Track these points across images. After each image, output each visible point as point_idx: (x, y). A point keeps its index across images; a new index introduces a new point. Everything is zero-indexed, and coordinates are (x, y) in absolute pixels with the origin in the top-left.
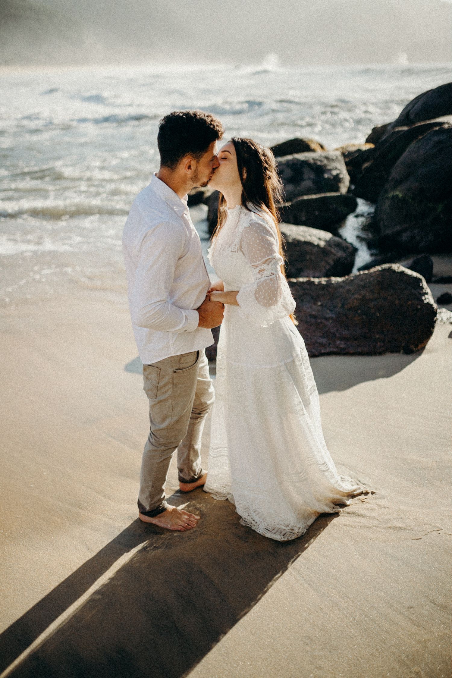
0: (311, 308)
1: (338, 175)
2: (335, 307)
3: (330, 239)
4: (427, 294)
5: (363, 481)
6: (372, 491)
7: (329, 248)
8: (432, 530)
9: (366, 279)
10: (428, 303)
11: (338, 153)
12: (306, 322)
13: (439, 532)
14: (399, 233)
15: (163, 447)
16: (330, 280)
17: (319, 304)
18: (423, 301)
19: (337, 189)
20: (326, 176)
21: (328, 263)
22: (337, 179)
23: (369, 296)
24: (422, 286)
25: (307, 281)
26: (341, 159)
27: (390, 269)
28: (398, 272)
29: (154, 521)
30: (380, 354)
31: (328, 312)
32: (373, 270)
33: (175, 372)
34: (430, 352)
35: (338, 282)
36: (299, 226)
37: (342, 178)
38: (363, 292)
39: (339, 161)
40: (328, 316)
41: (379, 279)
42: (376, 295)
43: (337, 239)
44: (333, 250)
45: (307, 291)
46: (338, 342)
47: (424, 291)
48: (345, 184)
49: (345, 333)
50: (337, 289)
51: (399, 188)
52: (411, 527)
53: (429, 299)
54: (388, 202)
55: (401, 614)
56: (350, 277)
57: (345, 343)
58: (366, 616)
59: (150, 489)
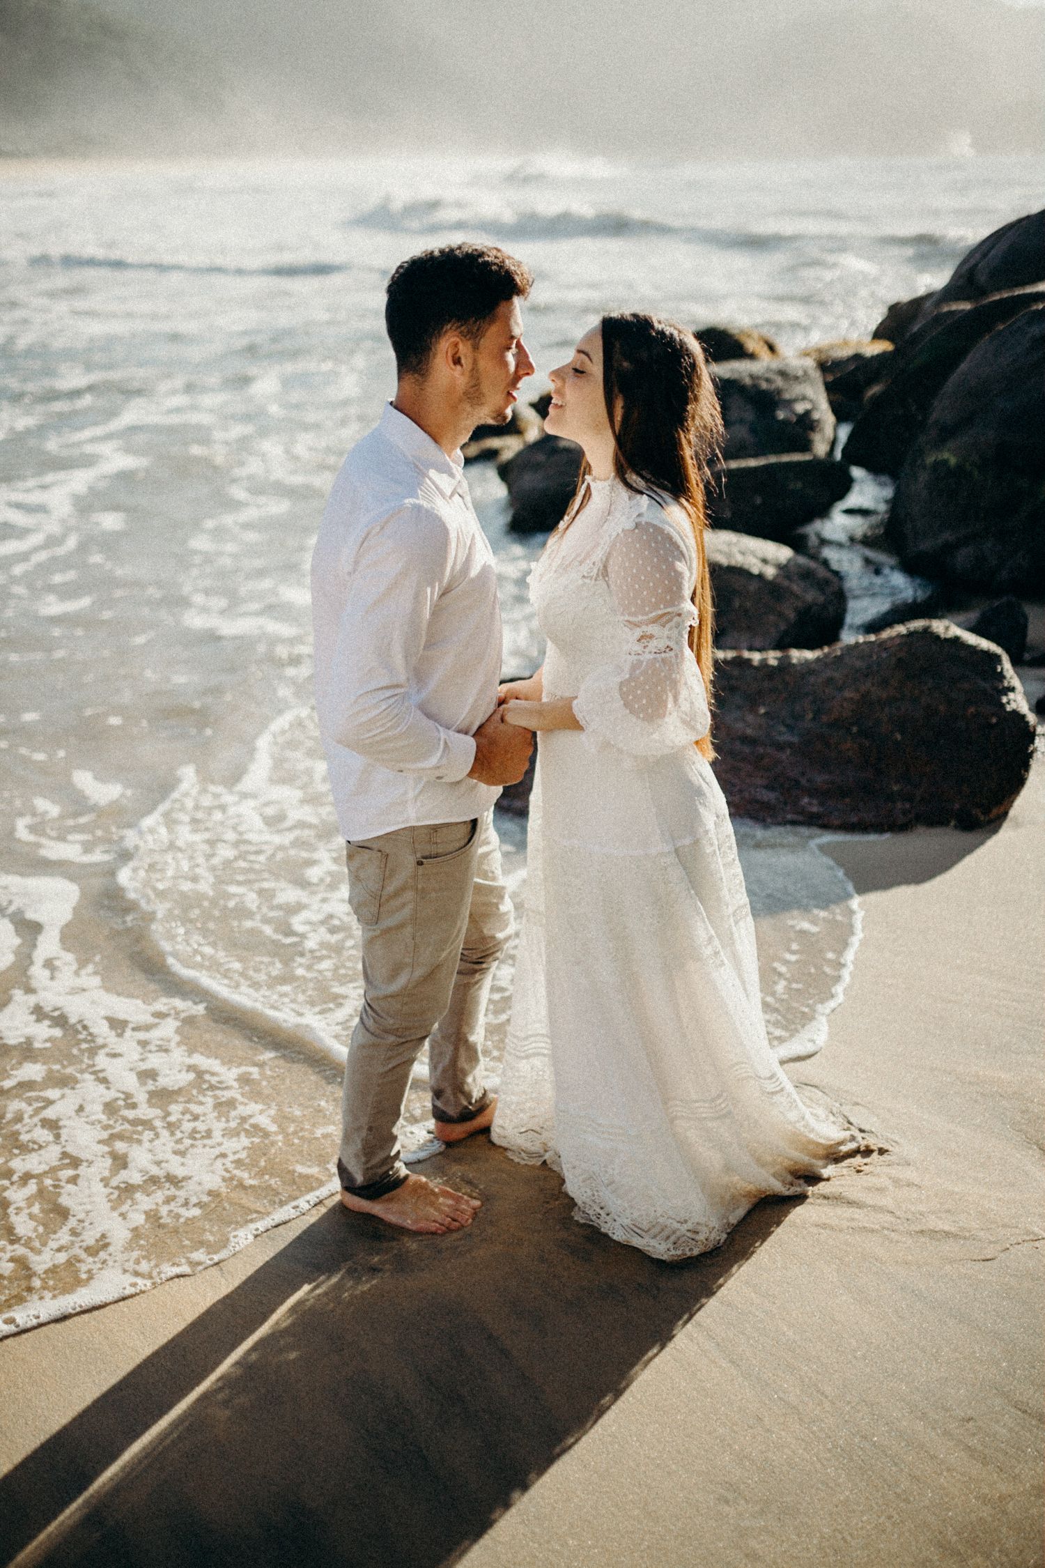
0: (744, 720)
1: (807, 413)
2: (798, 719)
3: (789, 561)
4: (1013, 689)
5: (859, 1123)
6: (881, 1146)
7: (786, 583)
8: (1020, 1240)
9: (870, 656)
10: (1015, 713)
11: (810, 363)
12: (730, 753)
13: (1036, 1244)
14: (949, 548)
15: (393, 1038)
16: (788, 657)
17: (762, 711)
18: (1002, 706)
19: (806, 446)
20: (781, 415)
21: (780, 615)
22: (807, 423)
23: (877, 693)
24: (1002, 671)
25: (734, 657)
26: (816, 375)
27: (926, 631)
28: (946, 640)
29: (376, 1208)
30: (903, 828)
31: (783, 729)
32: (886, 634)
33: (420, 863)
34: (1017, 825)
35: (807, 661)
36: (717, 530)
37: (818, 421)
38: (866, 686)
39: (811, 382)
40: (781, 739)
41: (902, 655)
42: (893, 693)
43: (802, 560)
44: (795, 587)
45: (735, 683)
46: (805, 801)
47: (1006, 684)
48: (822, 435)
49: (820, 779)
50: (803, 676)
51: (951, 444)
52: (970, 1231)
53: (1019, 701)
54: (923, 477)
55: (946, 1433)
56: (835, 650)
57: (821, 804)
58: (864, 1437)
59: (364, 1133)
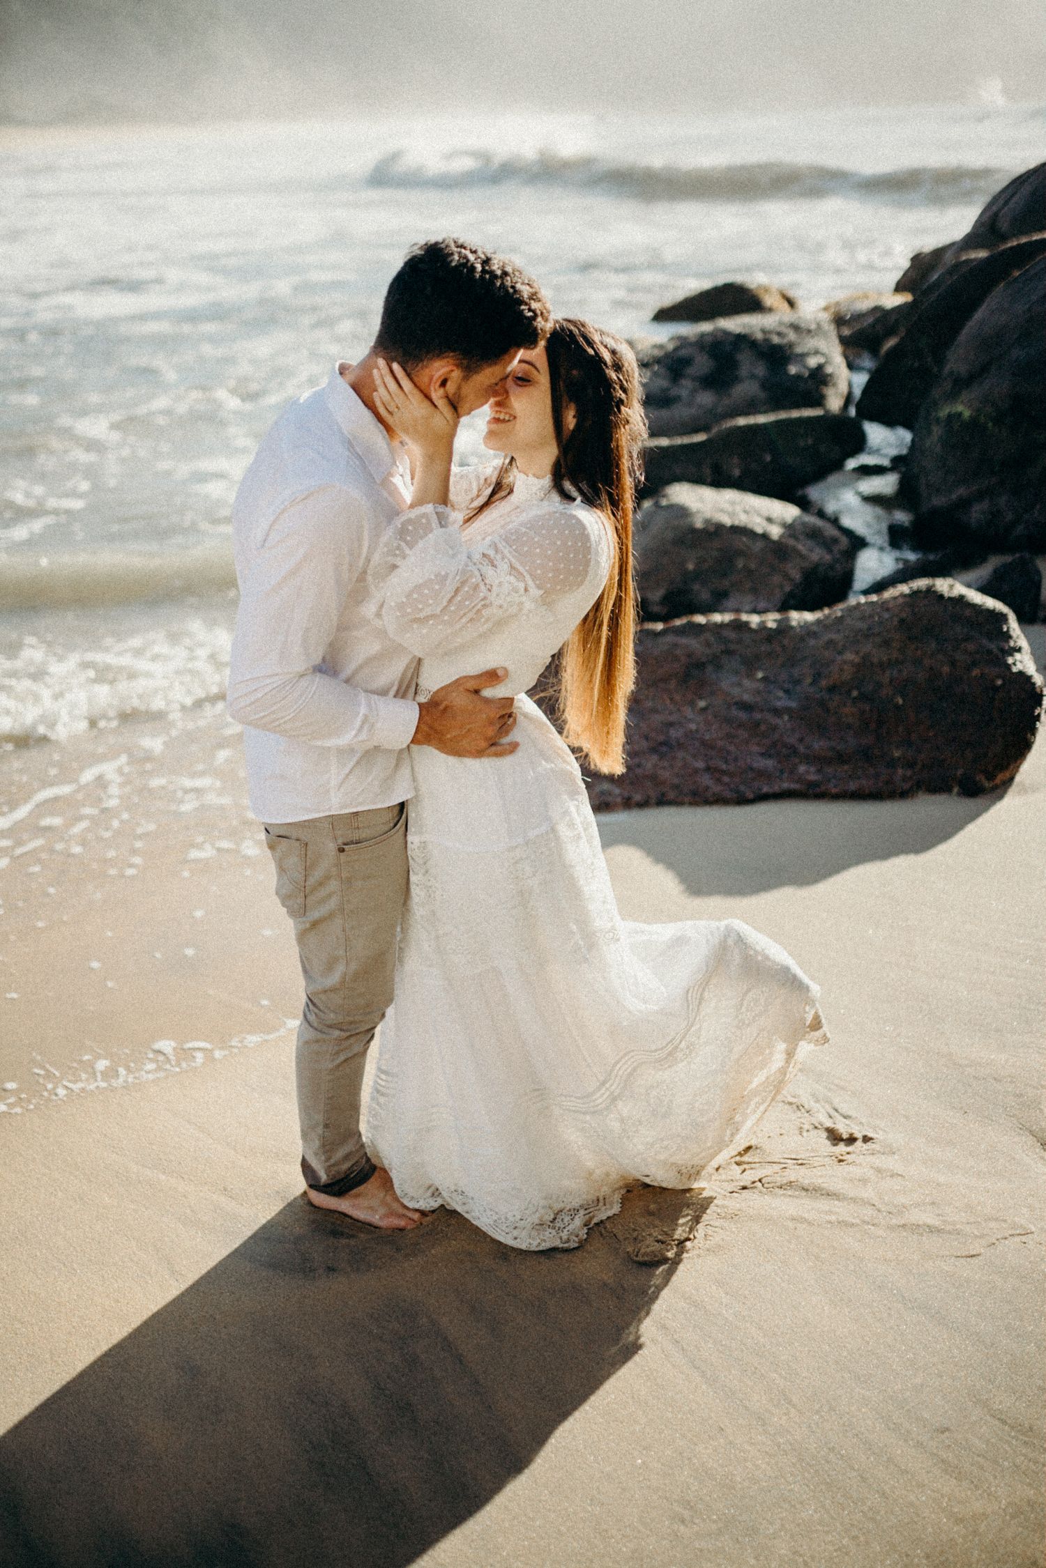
0: (740, 685)
1: (820, 367)
2: (797, 682)
3: (794, 521)
4: (1019, 650)
5: (844, 1108)
6: (865, 1133)
7: (791, 542)
8: (1007, 1235)
9: (871, 616)
10: (1021, 673)
11: (825, 317)
12: (728, 721)
13: (1024, 1239)
14: (965, 504)
15: (337, 1033)
16: (787, 619)
17: (760, 675)
18: (1008, 667)
19: (819, 401)
20: (793, 370)
21: (786, 576)
22: (820, 377)
23: (879, 655)
24: (1008, 631)
25: (731, 621)
26: (831, 330)
27: (930, 591)
28: (950, 599)
29: (342, 1205)
30: (904, 795)
31: (781, 694)
32: (889, 594)
33: (342, 850)
34: (1024, 790)
35: (806, 623)
36: (721, 489)
37: (830, 375)
38: (867, 647)
39: (825, 335)
40: (779, 704)
41: (904, 615)
42: (895, 655)
43: (811, 519)
44: (800, 547)
45: (732, 647)
46: (802, 769)
47: (1012, 644)
48: (837, 389)
49: (819, 744)
50: (802, 639)
51: (965, 395)
52: (954, 1225)
53: (1024, 662)
54: (937, 431)
55: (919, 1444)
56: (835, 611)
57: (819, 771)
58: (832, 1449)
59: (320, 1130)
